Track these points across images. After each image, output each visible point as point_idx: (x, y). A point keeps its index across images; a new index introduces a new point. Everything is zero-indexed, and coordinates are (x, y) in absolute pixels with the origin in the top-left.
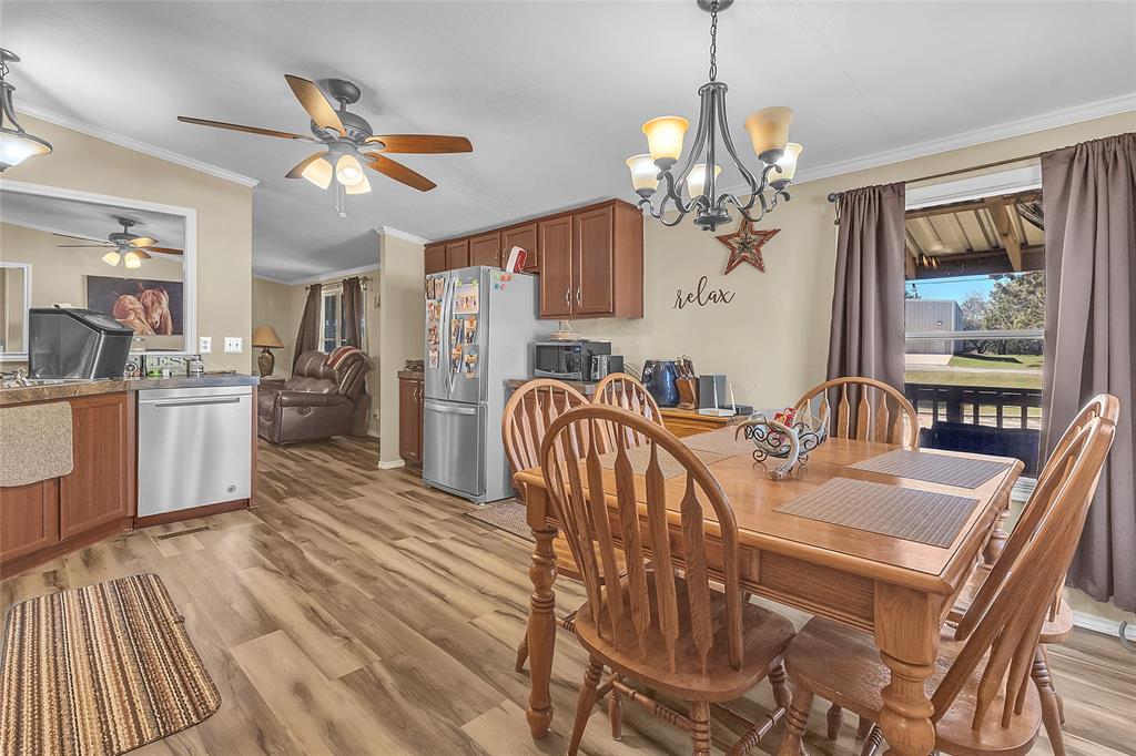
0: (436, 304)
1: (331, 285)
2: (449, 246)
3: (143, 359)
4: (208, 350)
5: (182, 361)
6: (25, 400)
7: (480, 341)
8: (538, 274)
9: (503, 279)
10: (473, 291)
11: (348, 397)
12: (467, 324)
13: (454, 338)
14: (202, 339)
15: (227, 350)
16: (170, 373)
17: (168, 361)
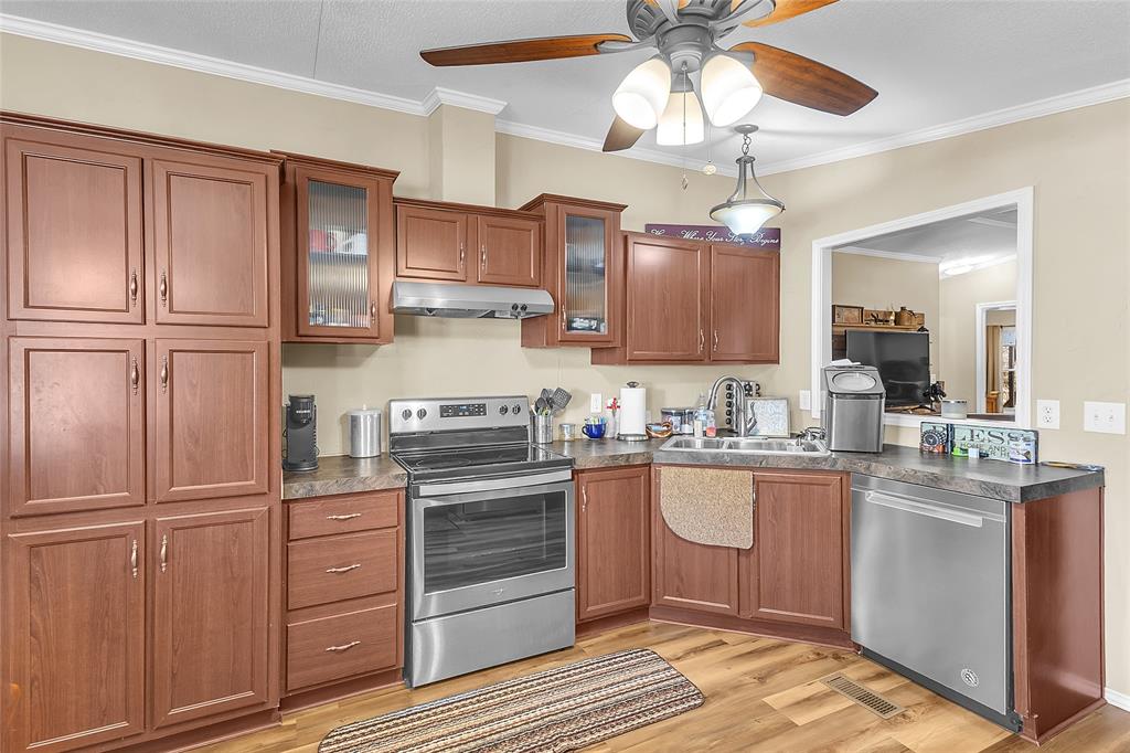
4: (1055, 425)
5: (1004, 437)
14: (1041, 403)
15: (1089, 426)
16: (982, 456)
17: (986, 436)
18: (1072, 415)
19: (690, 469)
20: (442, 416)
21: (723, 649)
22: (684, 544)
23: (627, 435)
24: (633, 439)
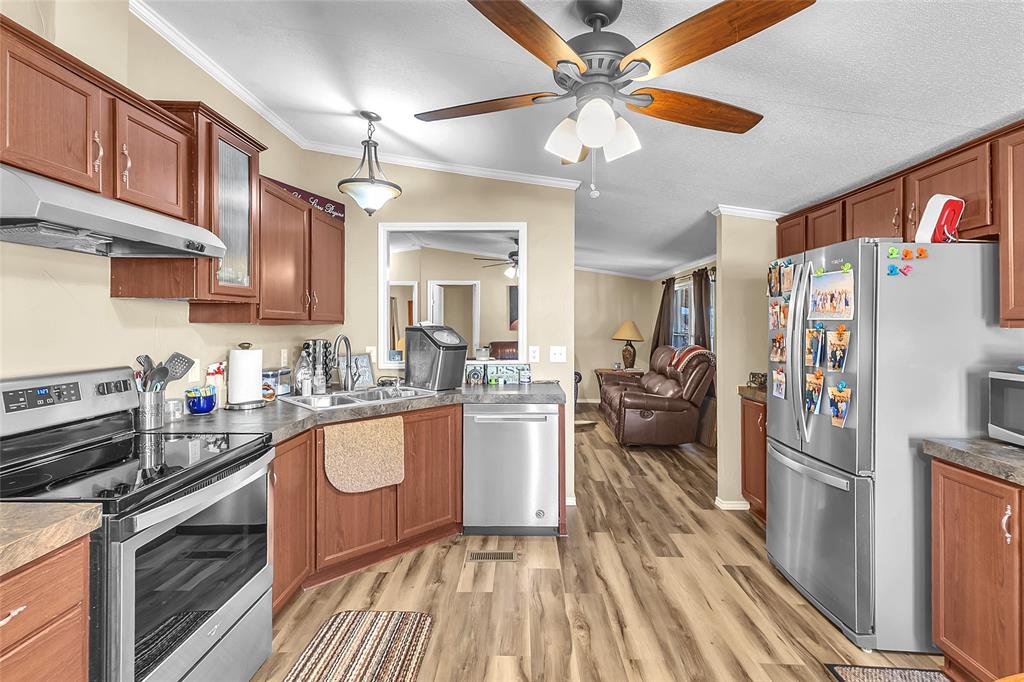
0: (783, 303)
1: (684, 278)
2: (811, 216)
3: (485, 367)
4: (537, 360)
5: (515, 370)
6: (365, 416)
7: (858, 364)
8: (994, 239)
9: (906, 256)
10: (844, 282)
11: (693, 404)
12: (832, 337)
13: (809, 357)
14: (531, 348)
15: (553, 359)
16: (505, 382)
17: (504, 370)
18: (545, 354)
19: (351, 424)
20: (8, 410)
21: (391, 578)
22: (349, 497)
23: (243, 404)
24: (250, 406)
